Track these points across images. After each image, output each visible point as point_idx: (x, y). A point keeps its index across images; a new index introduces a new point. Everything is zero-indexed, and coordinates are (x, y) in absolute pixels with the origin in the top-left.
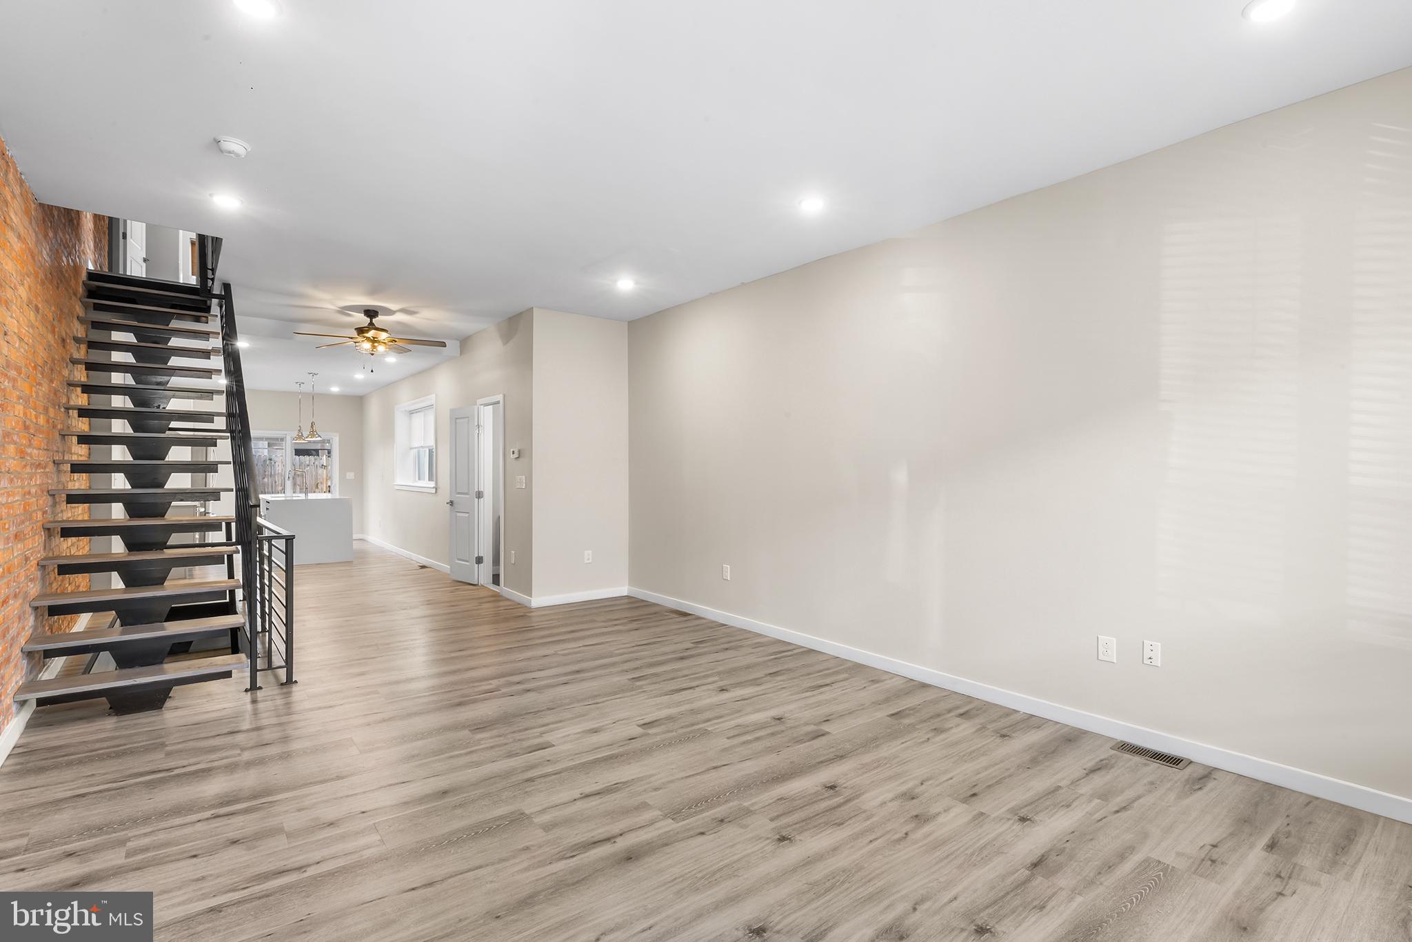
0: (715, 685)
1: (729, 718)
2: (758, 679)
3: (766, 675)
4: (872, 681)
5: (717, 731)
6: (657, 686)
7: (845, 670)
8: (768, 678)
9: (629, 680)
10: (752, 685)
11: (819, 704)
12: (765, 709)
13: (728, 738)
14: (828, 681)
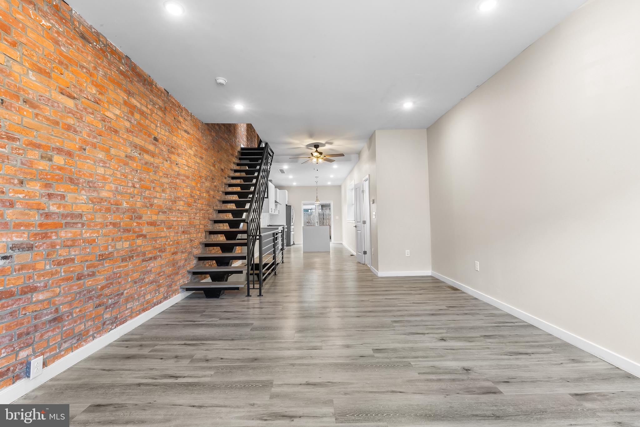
0: (440, 336)
1: (432, 359)
2: (473, 337)
3: (481, 336)
4: (573, 360)
5: (417, 366)
6: (403, 328)
7: (551, 346)
8: (482, 338)
9: (392, 321)
10: (465, 340)
11: (510, 367)
12: (462, 360)
13: (419, 374)
14: (530, 351)
